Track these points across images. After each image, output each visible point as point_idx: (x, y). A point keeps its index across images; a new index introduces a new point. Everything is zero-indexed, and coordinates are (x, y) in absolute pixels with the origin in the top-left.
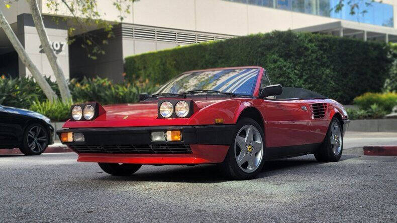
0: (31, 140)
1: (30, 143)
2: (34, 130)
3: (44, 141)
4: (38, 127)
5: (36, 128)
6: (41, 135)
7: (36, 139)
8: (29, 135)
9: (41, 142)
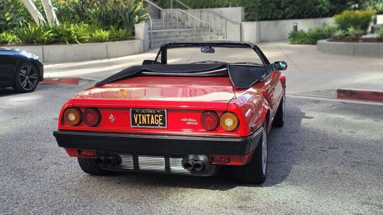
0: (23, 79)
1: (22, 81)
2: (25, 69)
3: (35, 79)
4: (28, 66)
5: (26, 67)
6: (31, 73)
7: (27, 77)
8: (20, 74)
9: (32, 80)
